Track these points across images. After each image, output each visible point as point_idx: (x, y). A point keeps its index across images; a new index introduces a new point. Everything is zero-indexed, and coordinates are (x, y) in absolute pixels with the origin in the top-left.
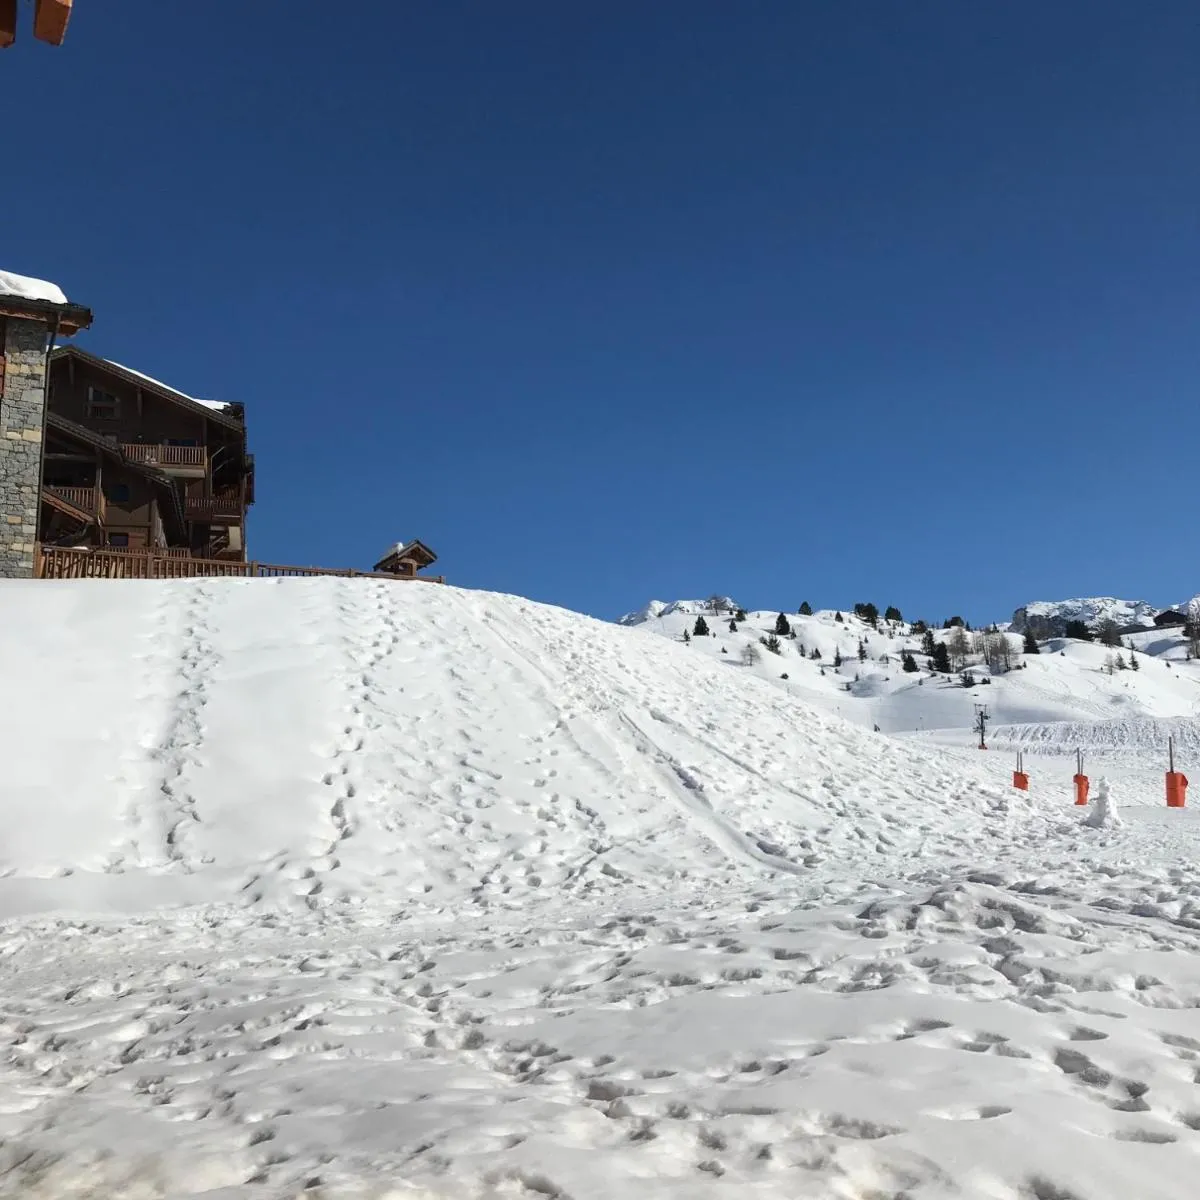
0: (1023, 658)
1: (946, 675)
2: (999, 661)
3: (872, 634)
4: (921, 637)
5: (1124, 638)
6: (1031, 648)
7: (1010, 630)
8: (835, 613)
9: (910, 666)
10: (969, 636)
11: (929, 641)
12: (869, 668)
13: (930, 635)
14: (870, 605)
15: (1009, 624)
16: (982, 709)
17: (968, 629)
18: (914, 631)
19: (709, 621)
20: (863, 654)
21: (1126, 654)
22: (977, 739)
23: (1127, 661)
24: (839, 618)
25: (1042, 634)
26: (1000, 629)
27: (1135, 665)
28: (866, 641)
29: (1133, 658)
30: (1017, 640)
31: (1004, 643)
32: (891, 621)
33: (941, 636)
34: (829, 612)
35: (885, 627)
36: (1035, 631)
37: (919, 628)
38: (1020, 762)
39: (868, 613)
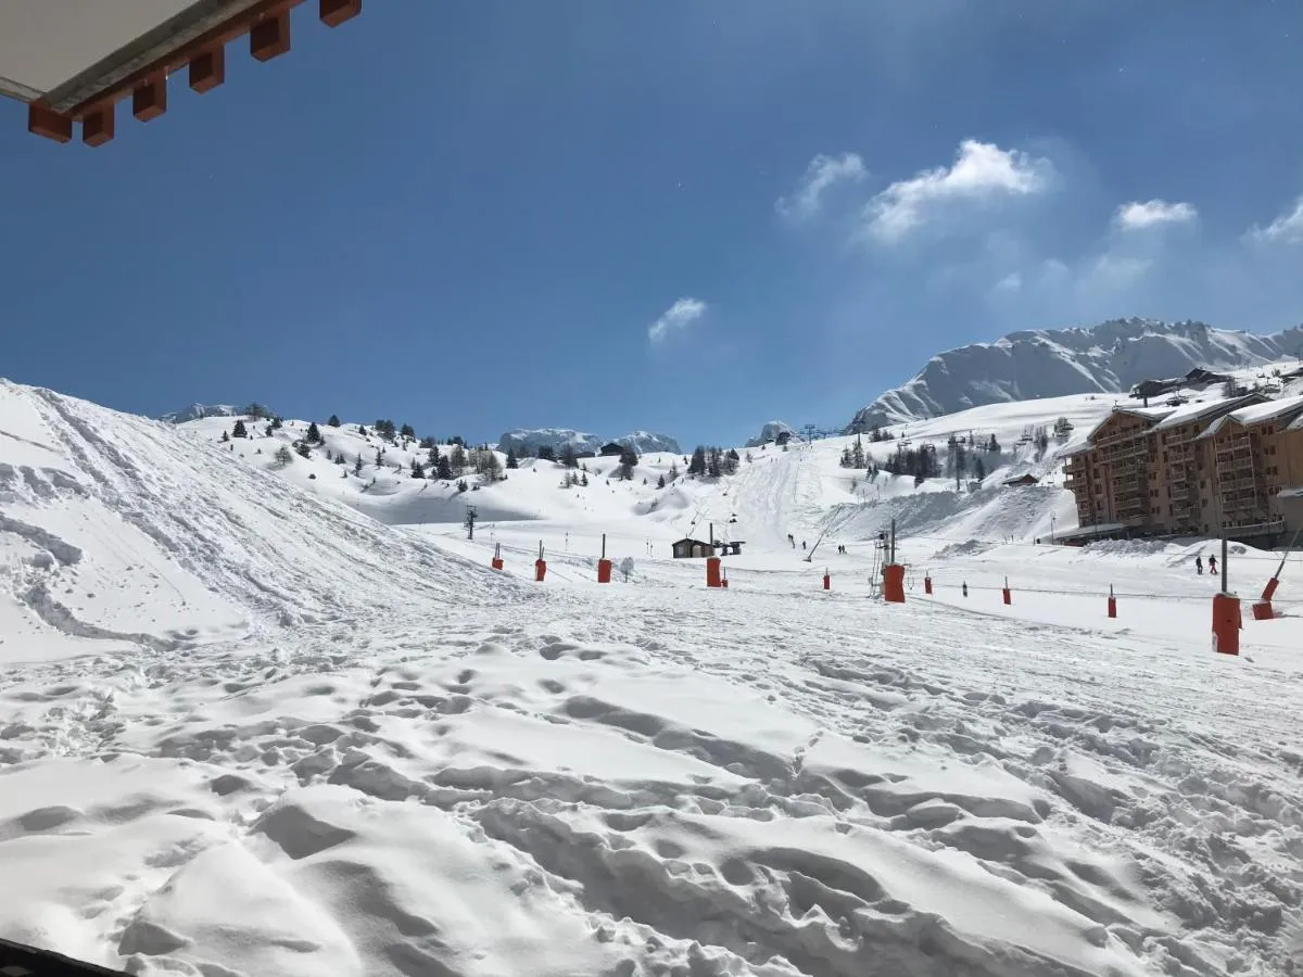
0: (506, 471)
1: (446, 481)
2: (490, 472)
3: (388, 446)
4: (429, 450)
5: (580, 461)
6: (512, 464)
7: (498, 449)
8: (359, 426)
9: (418, 472)
10: (466, 453)
11: (434, 454)
12: (385, 473)
13: (436, 449)
14: (389, 422)
15: (496, 445)
16: (472, 509)
17: (465, 447)
18: (423, 446)
19: (248, 426)
20: (379, 462)
21: (579, 474)
22: (467, 533)
23: (580, 477)
24: (362, 431)
25: (518, 453)
26: (489, 446)
27: (585, 482)
28: (384, 451)
29: (584, 476)
30: (502, 458)
31: (493, 459)
32: (405, 437)
33: (446, 450)
34: (354, 425)
35: (400, 441)
36: (516, 452)
37: (427, 443)
38: (497, 554)
39: (386, 430)
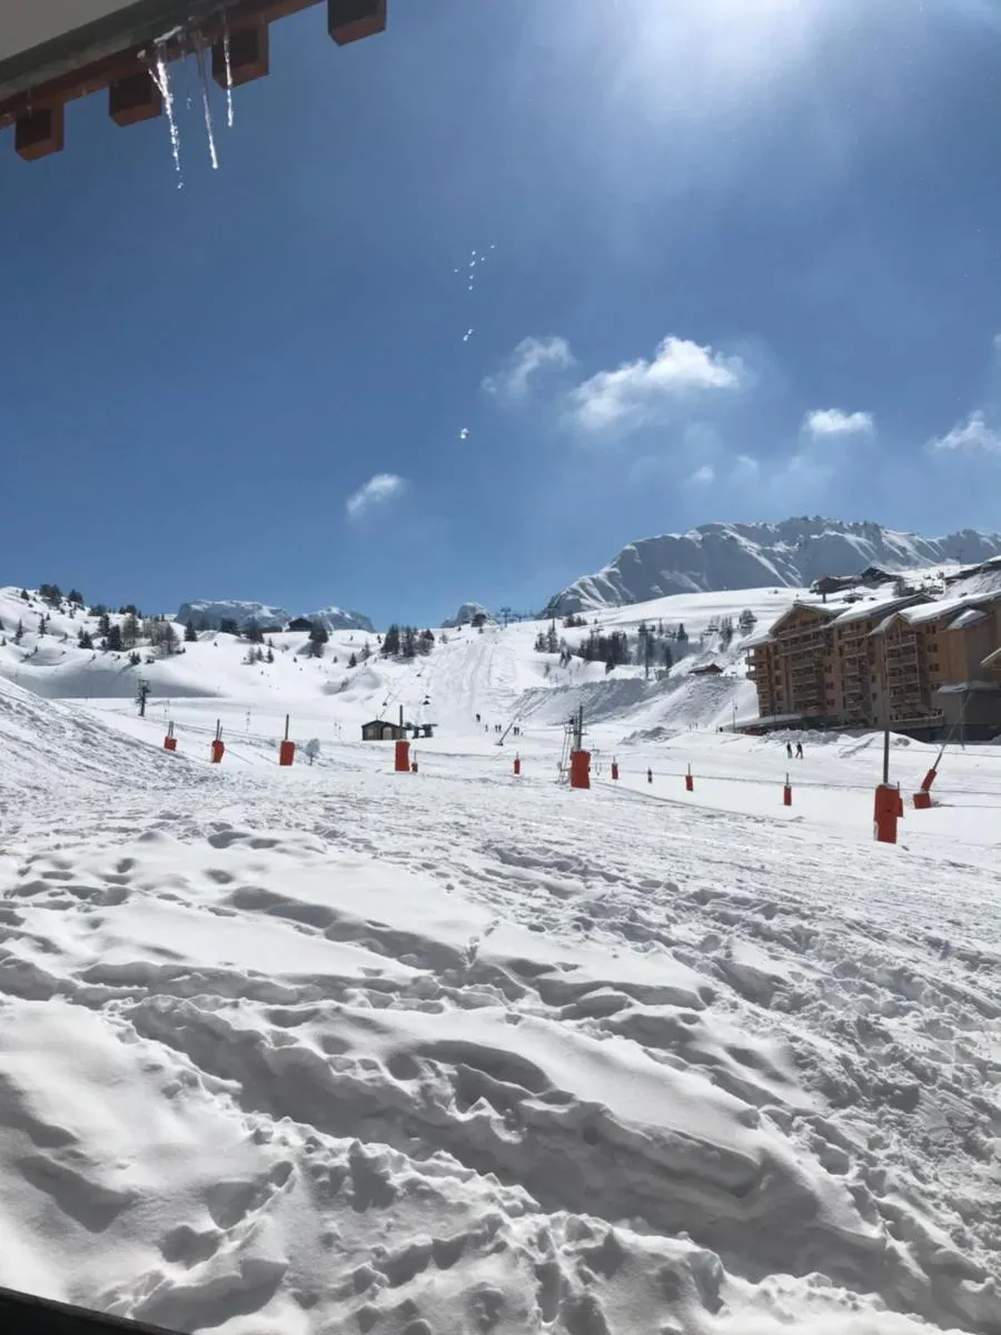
0: (184, 644)
1: (117, 653)
2: (166, 643)
3: (54, 614)
4: (98, 619)
5: (266, 636)
6: (191, 637)
7: (175, 620)
8: (21, 590)
9: (86, 642)
10: (140, 623)
11: (105, 623)
12: (48, 642)
13: (107, 619)
14: (55, 586)
15: (174, 616)
16: (145, 684)
17: (140, 617)
18: (93, 613)
20: (43, 630)
21: (265, 649)
22: (138, 709)
23: (265, 653)
24: (25, 596)
25: (197, 625)
26: (166, 617)
27: (271, 659)
28: (48, 618)
29: (270, 652)
30: (179, 630)
31: (170, 631)
32: (73, 603)
33: (117, 620)
34: (15, 589)
35: (67, 608)
36: (195, 624)
37: (97, 611)
38: (171, 731)
39: (52, 595)
